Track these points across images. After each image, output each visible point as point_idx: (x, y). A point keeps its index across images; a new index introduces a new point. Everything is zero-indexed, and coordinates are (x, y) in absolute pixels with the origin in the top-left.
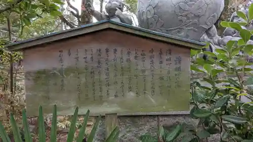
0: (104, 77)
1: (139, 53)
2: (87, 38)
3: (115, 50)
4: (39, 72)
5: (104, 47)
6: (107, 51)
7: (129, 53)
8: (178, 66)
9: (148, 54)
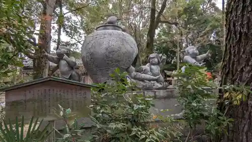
0: (47, 103)
1: (66, 91)
2: (39, 84)
3: (53, 90)
4: (13, 102)
5: (47, 89)
6: (49, 90)
7: (60, 91)
8: (85, 96)
9: (69, 91)
